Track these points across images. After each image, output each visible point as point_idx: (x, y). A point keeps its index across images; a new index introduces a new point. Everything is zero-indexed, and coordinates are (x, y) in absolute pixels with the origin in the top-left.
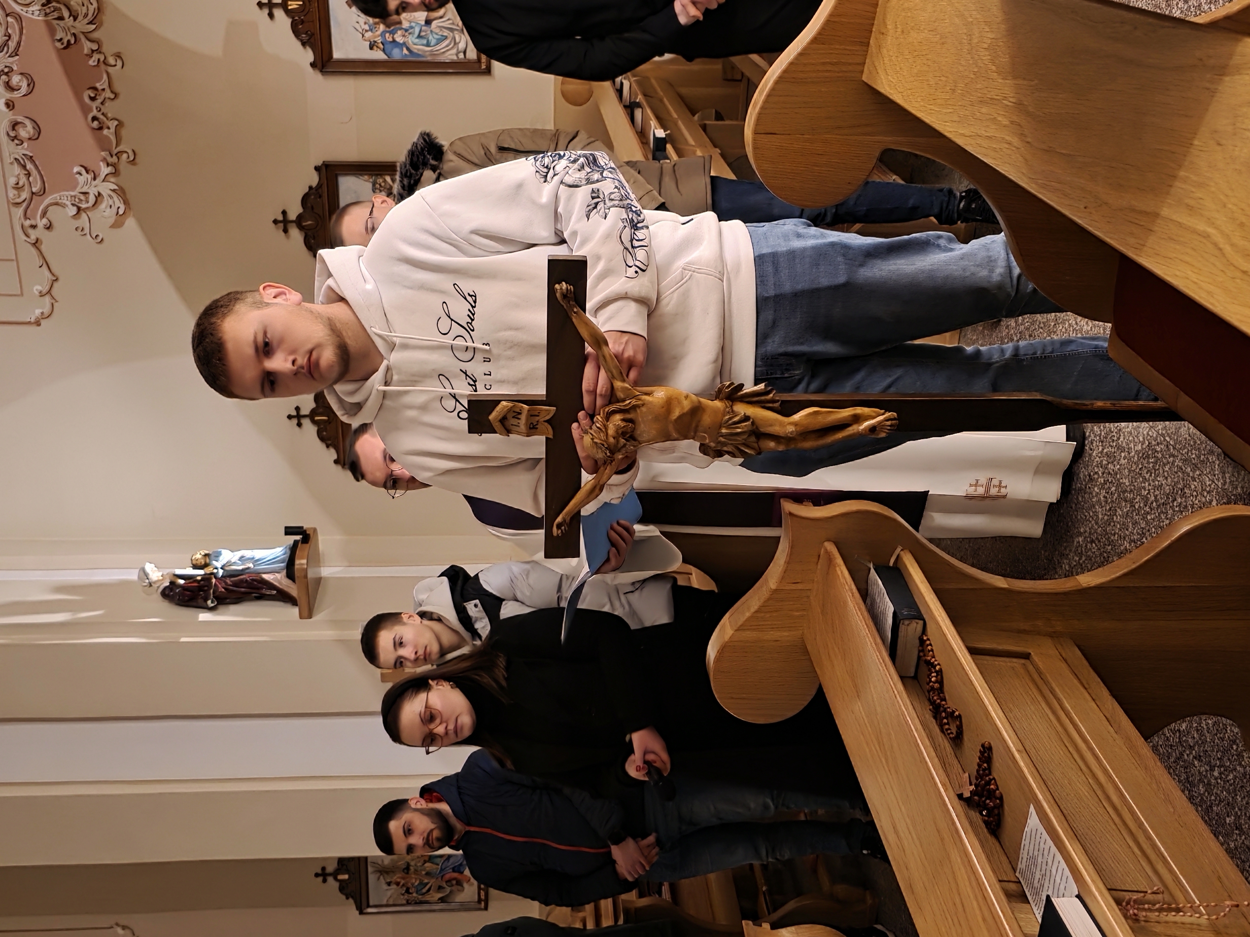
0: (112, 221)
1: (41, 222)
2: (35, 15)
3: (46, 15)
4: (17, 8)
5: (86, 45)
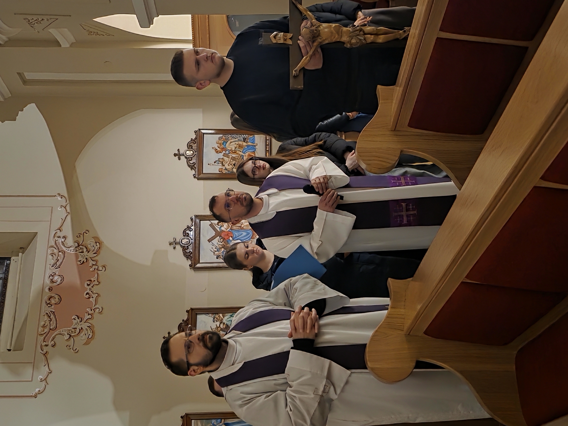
0: (85, 341)
1: (51, 343)
2: (71, 251)
3: (76, 251)
4: (64, 249)
5: (91, 263)
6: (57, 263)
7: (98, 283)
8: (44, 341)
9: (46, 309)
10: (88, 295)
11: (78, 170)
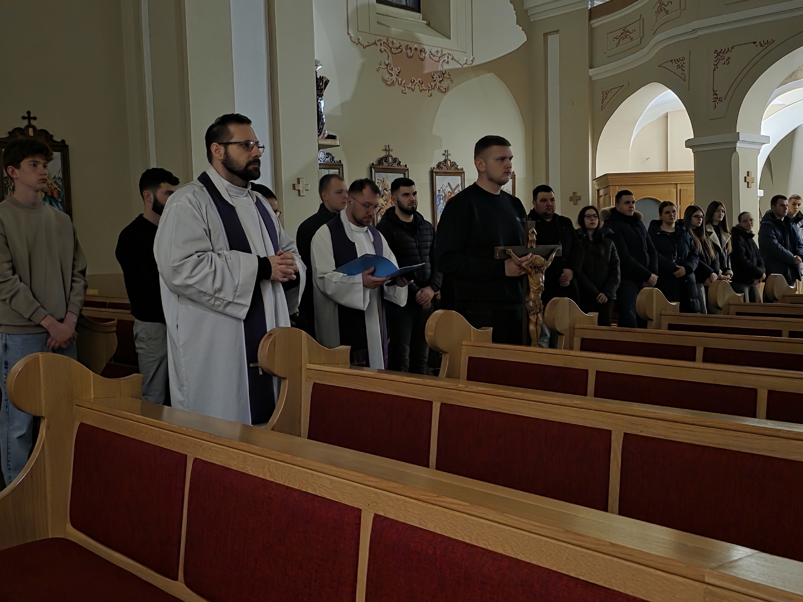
0: (384, 78)
1: (383, 48)
2: (440, 68)
3: (440, 72)
4: (441, 62)
5: (433, 84)
6: (432, 56)
7: (421, 90)
8: (384, 43)
9: (404, 44)
10: (413, 81)
11: (488, 75)
